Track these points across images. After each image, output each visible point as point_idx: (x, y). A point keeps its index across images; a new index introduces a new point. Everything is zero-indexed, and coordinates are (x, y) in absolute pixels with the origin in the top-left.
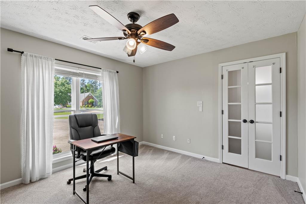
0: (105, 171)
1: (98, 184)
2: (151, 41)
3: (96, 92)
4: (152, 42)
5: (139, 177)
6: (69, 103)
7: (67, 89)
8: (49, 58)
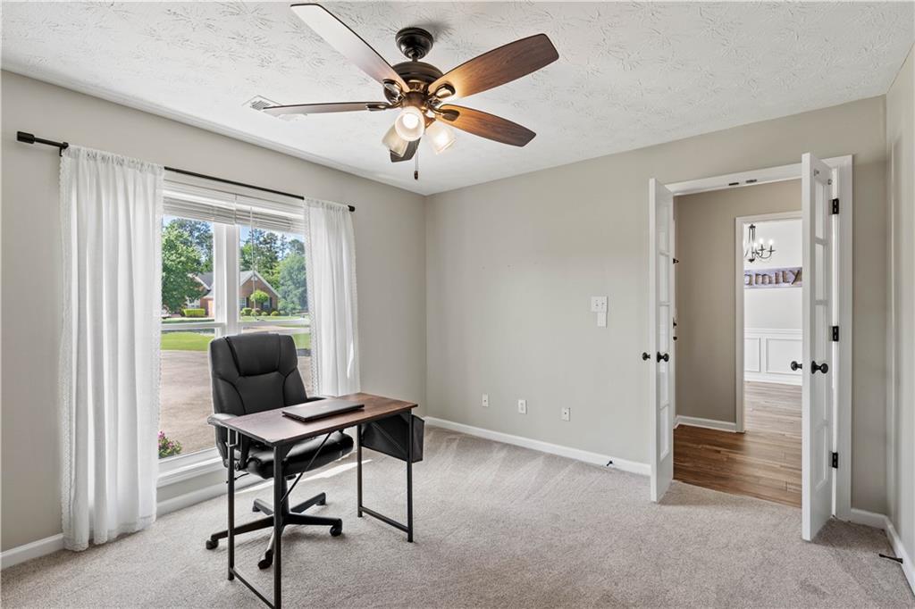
0: (321, 507)
1: (302, 547)
2: (468, 115)
3: (272, 268)
4: (469, 118)
5: (426, 525)
6: (191, 302)
7: (182, 259)
8: (146, 164)
